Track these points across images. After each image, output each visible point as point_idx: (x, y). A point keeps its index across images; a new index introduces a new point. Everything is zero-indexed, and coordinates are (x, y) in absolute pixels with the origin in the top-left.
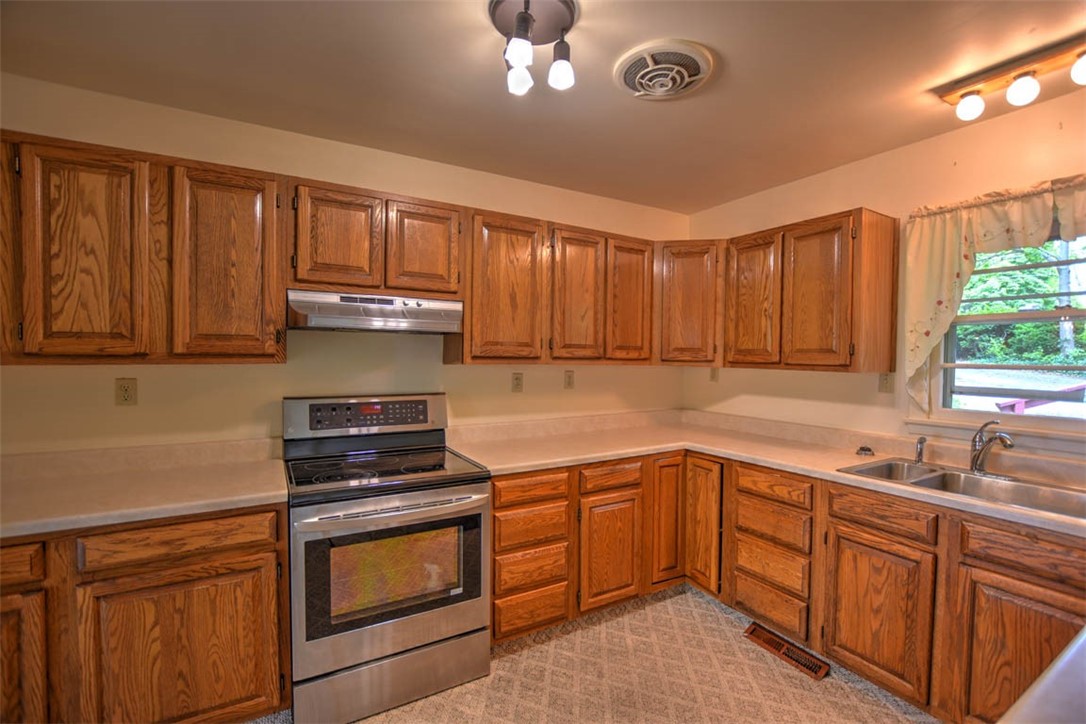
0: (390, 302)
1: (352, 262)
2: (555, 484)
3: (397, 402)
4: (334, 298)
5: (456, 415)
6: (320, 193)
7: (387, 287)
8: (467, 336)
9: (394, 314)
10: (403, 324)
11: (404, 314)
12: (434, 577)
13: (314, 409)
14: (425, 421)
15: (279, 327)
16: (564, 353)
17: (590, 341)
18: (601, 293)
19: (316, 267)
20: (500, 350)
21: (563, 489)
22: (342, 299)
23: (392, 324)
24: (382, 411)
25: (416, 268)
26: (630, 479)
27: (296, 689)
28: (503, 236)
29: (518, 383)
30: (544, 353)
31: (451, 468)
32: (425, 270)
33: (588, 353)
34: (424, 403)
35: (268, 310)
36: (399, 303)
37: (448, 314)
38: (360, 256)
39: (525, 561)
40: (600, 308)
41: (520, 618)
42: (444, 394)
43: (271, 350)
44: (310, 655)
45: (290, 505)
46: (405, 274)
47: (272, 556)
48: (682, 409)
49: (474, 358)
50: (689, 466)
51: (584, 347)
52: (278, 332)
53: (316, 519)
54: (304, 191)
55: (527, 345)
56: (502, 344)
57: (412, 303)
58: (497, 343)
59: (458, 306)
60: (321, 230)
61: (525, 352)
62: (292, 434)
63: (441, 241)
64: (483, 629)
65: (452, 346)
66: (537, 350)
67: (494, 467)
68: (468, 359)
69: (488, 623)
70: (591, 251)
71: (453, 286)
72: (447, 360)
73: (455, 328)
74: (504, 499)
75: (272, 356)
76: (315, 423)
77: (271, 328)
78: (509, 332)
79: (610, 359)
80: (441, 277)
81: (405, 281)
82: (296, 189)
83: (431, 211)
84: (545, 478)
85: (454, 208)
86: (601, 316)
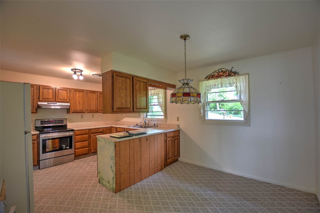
0: (56, 104)
1: (50, 98)
2: (86, 132)
3: (58, 120)
4: (46, 103)
5: (69, 122)
6: (44, 87)
7: (56, 101)
8: (71, 109)
9: (57, 106)
10: (59, 107)
11: (59, 106)
12: (64, 147)
13: (41, 122)
14: (63, 123)
15: (36, 108)
16: (90, 111)
17: (95, 109)
18: (97, 101)
19: (43, 98)
20: (77, 111)
21: (88, 132)
22: (48, 103)
23: (56, 107)
24: (54, 122)
25: (61, 98)
26: (101, 131)
27: (40, 161)
28: (78, 93)
29: (82, 117)
30: (86, 111)
31: (68, 129)
32: (63, 99)
33: (95, 111)
34: (63, 120)
35: (34, 105)
36: (58, 104)
37: (67, 105)
38: (51, 97)
39: (81, 144)
40: (97, 104)
41: (80, 153)
42: (67, 119)
43: (35, 112)
44: (42, 156)
45: (39, 134)
46: (59, 99)
47: (36, 142)
48: (117, 121)
49: (72, 112)
50: (112, 129)
51: (94, 110)
52: (36, 109)
53: (44, 136)
54: (41, 87)
55: (82, 110)
56: (77, 110)
57: (60, 104)
58: (76, 110)
59: (69, 104)
60: (44, 93)
61: (82, 111)
62: (37, 125)
63: (66, 94)
64: (73, 154)
65: (68, 110)
66: (84, 111)
67: (75, 129)
68: (71, 112)
69: (74, 153)
70: (95, 94)
71: (68, 101)
72: (67, 113)
73: (68, 108)
74: (77, 134)
75: (35, 113)
76: (42, 124)
77: (35, 108)
78: (79, 108)
79: (99, 112)
80: (66, 100)
81: (59, 100)
82: (40, 86)
83: (64, 89)
84: (84, 131)
85: (68, 88)
86: (97, 105)
